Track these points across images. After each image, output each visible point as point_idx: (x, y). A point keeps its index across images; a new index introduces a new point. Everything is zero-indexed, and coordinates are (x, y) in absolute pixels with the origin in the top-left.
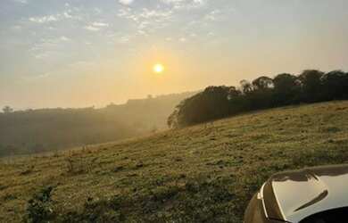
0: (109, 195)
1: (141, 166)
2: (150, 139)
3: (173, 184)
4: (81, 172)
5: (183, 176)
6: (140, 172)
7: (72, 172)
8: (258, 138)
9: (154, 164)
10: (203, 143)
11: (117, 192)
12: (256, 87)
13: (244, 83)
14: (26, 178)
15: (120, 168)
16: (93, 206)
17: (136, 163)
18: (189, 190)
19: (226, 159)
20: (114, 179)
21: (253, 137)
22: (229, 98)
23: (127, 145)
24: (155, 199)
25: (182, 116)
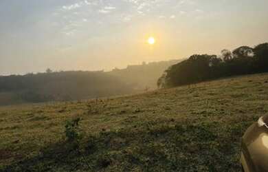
0: (117, 129)
1: (139, 111)
2: (144, 95)
3: (165, 124)
4: (96, 113)
5: (172, 120)
6: (139, 115)
7: (90, 113)
8: (237, 96)
9: (148, 111)
10: (188, 98)
11: (123, 127)
12: (236, 56)
13: (225, 52)
14: (61, 114)
15: (124, 112)
16: (107, 134)
17: (135, 109)
18: (178, 130)
19: (208, 110)
20: (120, 119)
21: (233, 96)
22: (210, 65)
23: (126, 98)
24: (152, 133)
25: (169, 78)
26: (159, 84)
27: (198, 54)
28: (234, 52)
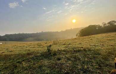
0: (63, 49)
1: (70, 44)
2: (71, 39)
3: (79, 49)
4: (56, 44)
5: (82, 47)
6: (70, 45)
7: (54, 44)
9: (73, 44)
10: (88, 40)
11: (65, 48)
12: (109, 25)
13: (104, 24)
15: (65, 44)
16: (59, 50)
17: (68, 43)
18: (84, 50)
20: (63, 46)
22: (97, 29)
23: (66, 40)
24: (75, 51)
26: (77, 36)
27: (92, 25)
28: (108, 23)
